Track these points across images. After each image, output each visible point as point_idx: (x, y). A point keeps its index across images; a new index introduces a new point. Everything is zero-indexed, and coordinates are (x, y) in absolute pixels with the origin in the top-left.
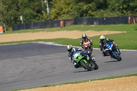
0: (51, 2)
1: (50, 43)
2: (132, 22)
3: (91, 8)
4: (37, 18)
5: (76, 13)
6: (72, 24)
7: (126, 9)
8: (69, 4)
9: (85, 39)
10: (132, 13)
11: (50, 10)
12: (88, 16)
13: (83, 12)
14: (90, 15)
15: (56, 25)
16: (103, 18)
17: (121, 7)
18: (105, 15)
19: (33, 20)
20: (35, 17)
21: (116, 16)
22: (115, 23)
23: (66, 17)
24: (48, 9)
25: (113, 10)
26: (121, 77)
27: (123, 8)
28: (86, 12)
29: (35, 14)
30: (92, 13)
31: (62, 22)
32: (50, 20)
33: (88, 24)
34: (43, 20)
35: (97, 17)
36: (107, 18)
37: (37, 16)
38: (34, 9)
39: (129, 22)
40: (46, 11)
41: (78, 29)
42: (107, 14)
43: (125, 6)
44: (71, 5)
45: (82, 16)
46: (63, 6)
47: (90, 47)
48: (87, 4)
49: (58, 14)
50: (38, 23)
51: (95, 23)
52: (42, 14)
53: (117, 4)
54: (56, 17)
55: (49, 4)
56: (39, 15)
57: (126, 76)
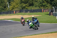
0: (10, 3)
1: (10, 20)
2: (44, 11)
3: (27, 6)
4: (4, 10)
5: (20, 8)
6: (19, 12)
7: (41, 6)
8: (17, 4)
9: (22, 18)
10: (44, 8)
11: (9, 7)
12: (25, 9)
13: (23, 7)
14: (26, 9)
15: (12, 13)
16: (32, 10)
17: (39, 5)
18: (33, 9)
19: (3, 11)
20: (3, 9)
21: (37, 9)
22: (37, 12)
23: (16, 9)
24: (9, 6)
25: (36, 6)
26: (39, 34)
27: (40, 6)
28: (25, 7)
29: (3, 8)
30: (27, 8)
31: (14, 11)
32: (10, 11)
33: (25, 12)
34: (7, 11)
35: (29, 9)
36: (33, 10)
37: (4, 9)
38: (3, 6)
39: (42, 11)
40: (8, 7)
41: (21, 15)
42: (33, 8)
43: (41, 5)
44: (18, 4)
45: (23, 9)
46: (15, 5)
47: (24, 22)
48: (25, 4)
49: (13, 8)
50: (5, 12)
51: (28, 12)
52: (6, 8)
53: (38, 4)
54: (12, 10)
55: (9, 4)
56: (5, 8)
57: (41, 34)
